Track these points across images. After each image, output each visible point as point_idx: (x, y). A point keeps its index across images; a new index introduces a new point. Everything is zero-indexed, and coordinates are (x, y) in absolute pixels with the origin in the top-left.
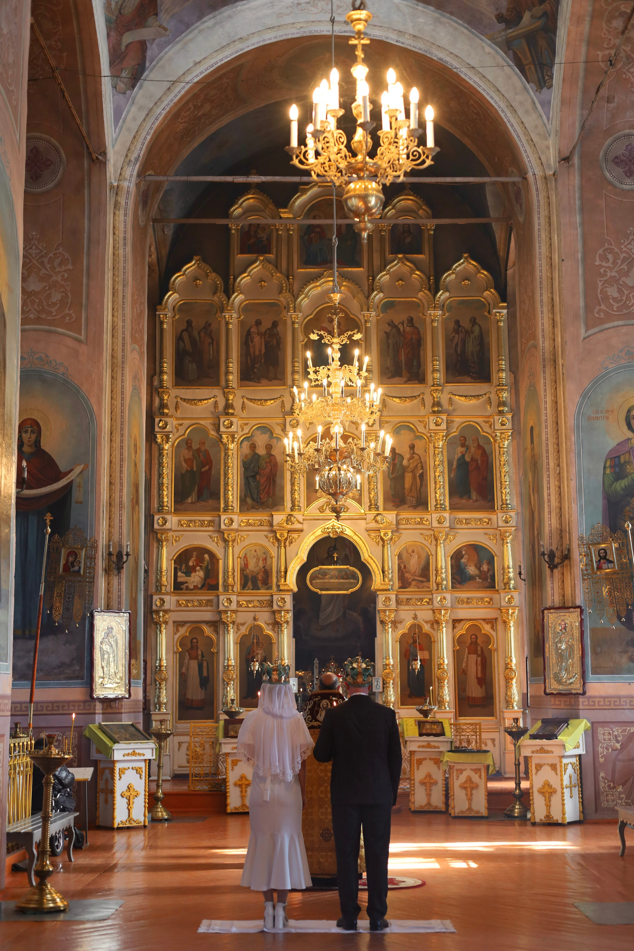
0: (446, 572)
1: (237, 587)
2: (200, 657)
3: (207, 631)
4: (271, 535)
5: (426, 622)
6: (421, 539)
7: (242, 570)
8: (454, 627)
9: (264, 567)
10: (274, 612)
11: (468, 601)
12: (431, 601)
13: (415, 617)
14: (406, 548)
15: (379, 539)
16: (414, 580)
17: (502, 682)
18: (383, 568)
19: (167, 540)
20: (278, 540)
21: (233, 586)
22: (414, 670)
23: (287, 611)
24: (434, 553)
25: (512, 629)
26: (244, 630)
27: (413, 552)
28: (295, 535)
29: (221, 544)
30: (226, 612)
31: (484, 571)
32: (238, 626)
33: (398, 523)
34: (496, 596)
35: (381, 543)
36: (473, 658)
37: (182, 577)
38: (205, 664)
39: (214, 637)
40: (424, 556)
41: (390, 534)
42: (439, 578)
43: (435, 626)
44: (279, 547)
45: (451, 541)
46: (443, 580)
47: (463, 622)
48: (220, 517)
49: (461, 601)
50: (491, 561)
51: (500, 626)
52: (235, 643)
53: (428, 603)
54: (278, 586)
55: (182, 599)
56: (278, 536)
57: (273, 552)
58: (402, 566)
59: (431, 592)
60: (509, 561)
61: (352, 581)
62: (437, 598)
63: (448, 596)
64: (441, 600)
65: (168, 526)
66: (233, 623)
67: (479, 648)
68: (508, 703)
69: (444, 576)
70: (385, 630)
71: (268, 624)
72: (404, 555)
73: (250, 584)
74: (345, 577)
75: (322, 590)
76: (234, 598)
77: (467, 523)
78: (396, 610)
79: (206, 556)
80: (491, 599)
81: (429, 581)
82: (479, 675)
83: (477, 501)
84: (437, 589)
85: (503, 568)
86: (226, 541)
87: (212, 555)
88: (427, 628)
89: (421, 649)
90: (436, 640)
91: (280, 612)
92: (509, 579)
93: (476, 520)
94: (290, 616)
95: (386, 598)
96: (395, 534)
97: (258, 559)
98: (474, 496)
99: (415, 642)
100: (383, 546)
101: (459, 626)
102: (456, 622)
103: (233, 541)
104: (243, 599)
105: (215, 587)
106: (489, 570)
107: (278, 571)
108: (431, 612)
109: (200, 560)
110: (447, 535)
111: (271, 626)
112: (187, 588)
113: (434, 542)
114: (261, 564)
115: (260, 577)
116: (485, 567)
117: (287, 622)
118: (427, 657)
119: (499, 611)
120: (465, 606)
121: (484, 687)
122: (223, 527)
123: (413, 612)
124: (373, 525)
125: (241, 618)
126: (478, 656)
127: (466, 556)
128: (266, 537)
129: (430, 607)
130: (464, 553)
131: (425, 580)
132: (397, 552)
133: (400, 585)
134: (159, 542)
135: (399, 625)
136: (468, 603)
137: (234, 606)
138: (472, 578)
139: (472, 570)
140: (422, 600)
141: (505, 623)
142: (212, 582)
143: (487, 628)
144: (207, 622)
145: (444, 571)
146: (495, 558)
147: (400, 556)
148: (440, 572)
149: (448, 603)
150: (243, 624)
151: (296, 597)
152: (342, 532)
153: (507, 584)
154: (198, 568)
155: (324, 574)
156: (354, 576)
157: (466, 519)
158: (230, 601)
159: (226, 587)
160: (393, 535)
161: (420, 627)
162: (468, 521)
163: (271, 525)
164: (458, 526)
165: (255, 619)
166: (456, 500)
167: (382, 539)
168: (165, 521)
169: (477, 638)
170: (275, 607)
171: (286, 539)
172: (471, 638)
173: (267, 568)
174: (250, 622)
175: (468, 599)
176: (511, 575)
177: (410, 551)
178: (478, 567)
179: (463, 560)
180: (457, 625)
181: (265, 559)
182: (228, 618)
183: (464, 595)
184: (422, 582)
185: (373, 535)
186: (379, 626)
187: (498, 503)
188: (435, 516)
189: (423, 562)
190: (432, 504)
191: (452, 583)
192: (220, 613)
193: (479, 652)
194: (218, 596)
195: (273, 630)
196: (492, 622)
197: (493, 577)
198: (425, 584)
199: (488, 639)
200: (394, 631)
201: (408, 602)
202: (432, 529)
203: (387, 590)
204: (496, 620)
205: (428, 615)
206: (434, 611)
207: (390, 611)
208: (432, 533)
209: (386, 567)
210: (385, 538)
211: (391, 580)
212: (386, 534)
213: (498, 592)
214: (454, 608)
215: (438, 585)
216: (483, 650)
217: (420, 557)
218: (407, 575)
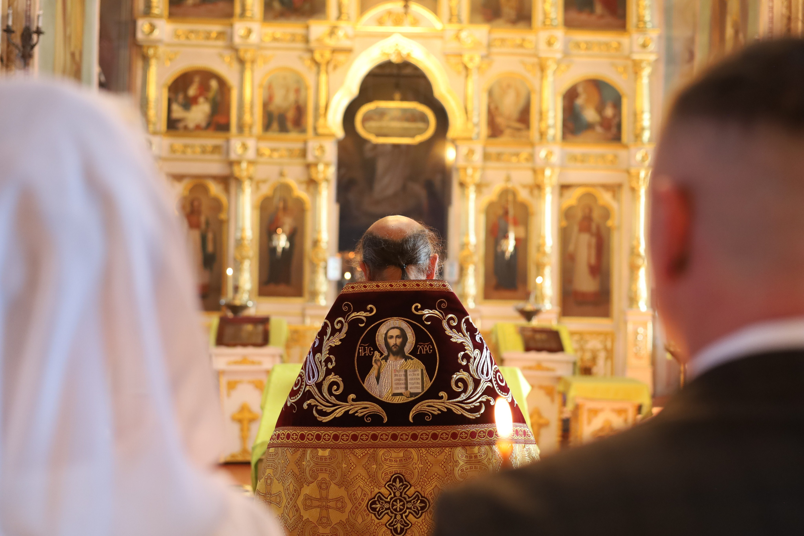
0: (555, 117)
1: (258, 128)
2: (203, 226)
3: (215, 189)
4: (307, 56)
5: (524, 186)
6: (520, 70)
7: (265, 105)
8: (561, 195)
9: (297, 102)
10: (308, 166)
11: (584, 159)
12: (531, 157)
13: (508, 179)
14: (499, 82)
15: (461, 68)
16: (509, 127)
17: (625, 271)
18: (466, 107)
19: (155, 56)
20: (317, 64)
21: (251, 127)
22: (503, 253)
23: (327, 165)
24: (537, 88)
25: (643, 199)
26: (266, 190)
27: (509, 86)
28: (341, 57)
29: (236, 66)
30: (239, 163)
31: (608, 118)
32: (257, 184)
33: (490, 45)
34: (622, 153)
35: (464, 73)
36: (585, 238)
37: (178, 112)
38: (210, 236)
39: (223, 198)
40: (523, 93)
41: (477, 60)
42: (543, 125)
43: (536, 192)
44: (318, 73)
45: (563, 73)
46: (548, 127)
47: (574, 189)
48: (231, 25)
49: (574, 158)
50: (617, 104)
51: (625, 194)
52: (253, 208)
53: (527, 160)
54: (315, 129)
55: (179, 142)
56: (317, 56)
57: (310, 79)
58: (493, 107)
59: (532, 145)
60: (644, 102)
61: (421, 125)
62: (540, 152)
63: (557, 150)
64: (545, 156)
65: (157, 34)
66: (251, 178)
67: (594, 225)
68: (633, 300)
69: (551, 122)
70: (465, 196)
71: (300, 183)
72: (496, 91)
73: (275, 125)
74: (411, 119)
75: (378, 135)
76: (251, 143)
77: (587, 49)
78: (483, 169)
79: (214, 84)
80: (616, 157)
81: (528, 128)
82: (593, 262)
83: (602, 17)
84: (541, 139)
85: (635, 114)
86: (242, 62)
87: (223, 84)
88: (523, 195)
89: (516, 223)
90: (535, 211)
91: (316, 165)
92: (643, 129)
93: (600, 44)
94: (331, 172)
95: (469, 150)
96: (485, 60)
97: (288, 90)
98: (599, 9)
99: (506, 213)
100: (467, 76)
101: (567, 193)
102: (564, 188)
103: (253, 62)
104: (265, 147)
105: (224, 127)
106: (615, 116)
107: (317, 108)
108: (530, 173)
109: (204, 88)
110: (558, 64)
111: (304, 186)
112: (186, 128)
113: (539, 74)
114: (292, 97)
115: (291, 115)
116: (609, 112)
117: (327, 180)
118: (522, 234)
119: (626, 174)
120: (578, 165)
121: (597, 278)
122: (237, 40)
123: (506, 172)
124: (453, 46)
125: (260, 172)
126: (592, 235)
127: (583, 96)
128: (301, 58)
129: (529, 165)
130: (580, 90)
131: (523, 126)
132: (486, 86)
133: (489, 133)
134: (146, 59)
135: (485, 190)
136: (583, 161)
137: (251, 154)
138: (589, 126)
139: (590, 115)
140: (517, 155)
141: (633, 190)
142: (221, 120)
143: (606, 198)
144: (215, 178)
145: (551, 114)
146: (625, 99)
147: (490, 93)
148: (545, 116)
149: (555, 159)
150: (264, 181)
151: (342, 146)
152: (408, 55)
153: (638, 137)
154: (201, 100)
155: (381, 114)
156: (423, 118)
157: (587, 43)
158: (245, 147)
159: (241, 128)
160: (481, 62)
161: (514, 194)
162: (589, 46)
163: (306, 40)
164: (574, 52)
165: (282, 174)
166: (574, 15)
167: (466, 68)
168: (153, 28)
169: (591, 210)
170: (310, 158)
171: (328, 63)
172: (583, 211)
173: (301, 102)
174: (274, 179)
175: (584, 155)
176: (646, 123)
177: (505, 85)
178: (600, 110)
179: (579, 101)
180: (565, 191)
181: (297, 91)
182: (243, 170)
183: (578, 150)
184: (519, 130)
185: (452, 60)
186: (456, 191)
187: (632, 19)
188: (543, 35)
189: (522, 103)
190: (538, 17)
191: (563, 132)
192: (231, 164)
193: (594, 231)
194: (228, 140)
195: (307, 190)
196: (615, 189)
197: (619, 126)
198: (524, 133)
199: (607, 214)
200: (477, 197)
201: (499, 157)
202: (536, 55)
203: (469, 139)
204: (619, 186)
205: (526, 177)
206: (535, 171)
207: (475, 169)
208: (535, 60)
209: (470, 107)
210: (470, 65)
211: (476, 125)
212: (471, 60)
213: (626, 147)
214: (563, 167)
215: (542, 134)
216: (598, 228)
217: (518, 94)
218: (500, 120)
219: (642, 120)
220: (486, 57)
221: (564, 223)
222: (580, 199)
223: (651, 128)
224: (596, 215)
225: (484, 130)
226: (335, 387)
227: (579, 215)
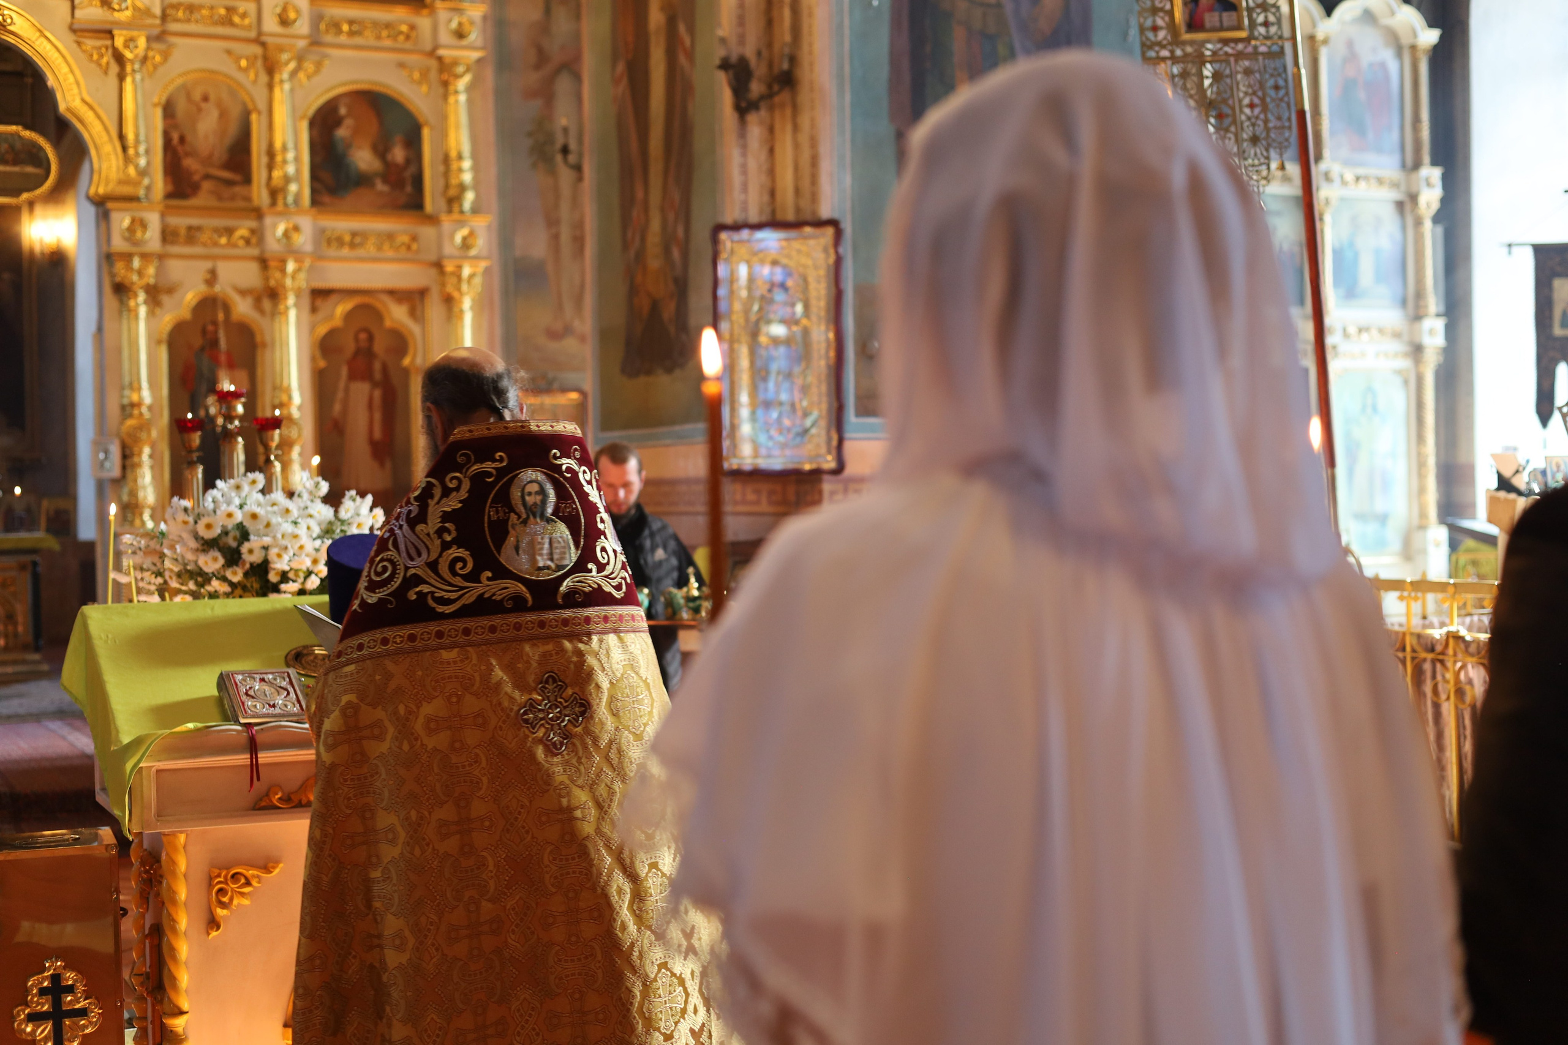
0: (297, 159)
5: (243, 293)
6: (226, 66)
8: (314, 310)
11: (356, 240)
12: (257, 236)
13: (212, 278)
14: (186, 90)
15: (110, 58)
16: (207, 177)
18: (122, 137)
24: (262, 105)
25: (468, 318)
27: (206, 99)
31: (397, 165)
33: (165, 16)
34: (427, 232)
35: (114, 68)
36: (361, 391)
40: (235, 112)
41: (140, 45)
42: (277, 174)
43: (267, 304)
45: (309, 77)
46: (287, 180)
47: (334, 298)
49: (335, 240)
50: (412, 137)
51: (434, 310)
53: (248, 242)
58: (175, 137)
59: (258, 214)
60: (460, 139)
61: (30, 169)
62: (275, 226)
63: (306, 223)
64: (286, 234)
67: (377, 366)
69: (291, 169)
70: (128, 310)
72: (181, 107)
74: (9, 157)
77: (353, 33)
78: (161, 257)
80: (414, 238)
81: (247, 180)
82: (378, 434)
84: (274, 203)
85: (446, 160)
88: (243, 308)
89: (231, 365)
90: (268, 339)
92: (462, 188)
93: (376, 24)
95: (133, 221)
96: (156, 46)
99: (213, 344)
100: (121, 78)
101: (325, 306)
102: (320, 295)
106: (408, 161)
108: (253, 267)
110: (300, 59)
113: (264, 78)
116: (398, 154)
119: (433, 272)
120: (345, 251)
121: (388, 465)
123: (208, 265)
124: (95, 15)
126: (375, 385)
127: (349, 122)
129: (253, 251)
130: (343, 111)
131: (237, 177)
132: (159, 97)
133: (170, 188)
135: (165, 299)
136: (352, 245)
138: (363, 180)
139: (363, 159)
140: (229, 231)
141: (449, 301)
143: (397, 314)
145: (290, 155)
146: (426, 133)
147: (168, 110)
148: (279, 158)
149: (304, 240)
152: (3, 27)
153: (453, 201)
156: (37, 157)
157: (352, 22)
160: (148, 48)
161: (225, 306)
162: (355, 27)
164: (329, 38)
167: (119, 58)
169: (371, 338)
172: (357, 339)
175: (354, 234)
176: (467, 177)
177: (197, 96)
178: (381, 150)
179: (342, 132)
180: (319, 302)
183: (342, 224)
184: (229, 183)
185: (90, 43)
186: (108, 299)
188: (271, 3)
189: (233, 129)
191: (314, 191)
193: (378, 376)
196: (414, 298)
197: (418, 180)
198: (237, 189)
199: (400, 344)
200: (151, 313)
201: (192, 235)
202: (259, 41)
203: (133, 199)
204: (423, 293)
205: (245, 273)
206: (263, 262)
207: (144, 256)
208: (257, 50)
209: (130, 136)
210: (129, 55)
211: (143, 173)
212: (130, 42)
213: (433, 220)
214: (318, 256)
215: (275, 193)
216: (385, 369)
217: (223, 114)
218: (189, 163)
219: (460, 170)
220: (159, 38)
221: (322, 364)
222: (349, 316)
223: (476, 185)
224: (380, 347)
225: (159, 184)
226: (459, 565)
227: (350, 347)
